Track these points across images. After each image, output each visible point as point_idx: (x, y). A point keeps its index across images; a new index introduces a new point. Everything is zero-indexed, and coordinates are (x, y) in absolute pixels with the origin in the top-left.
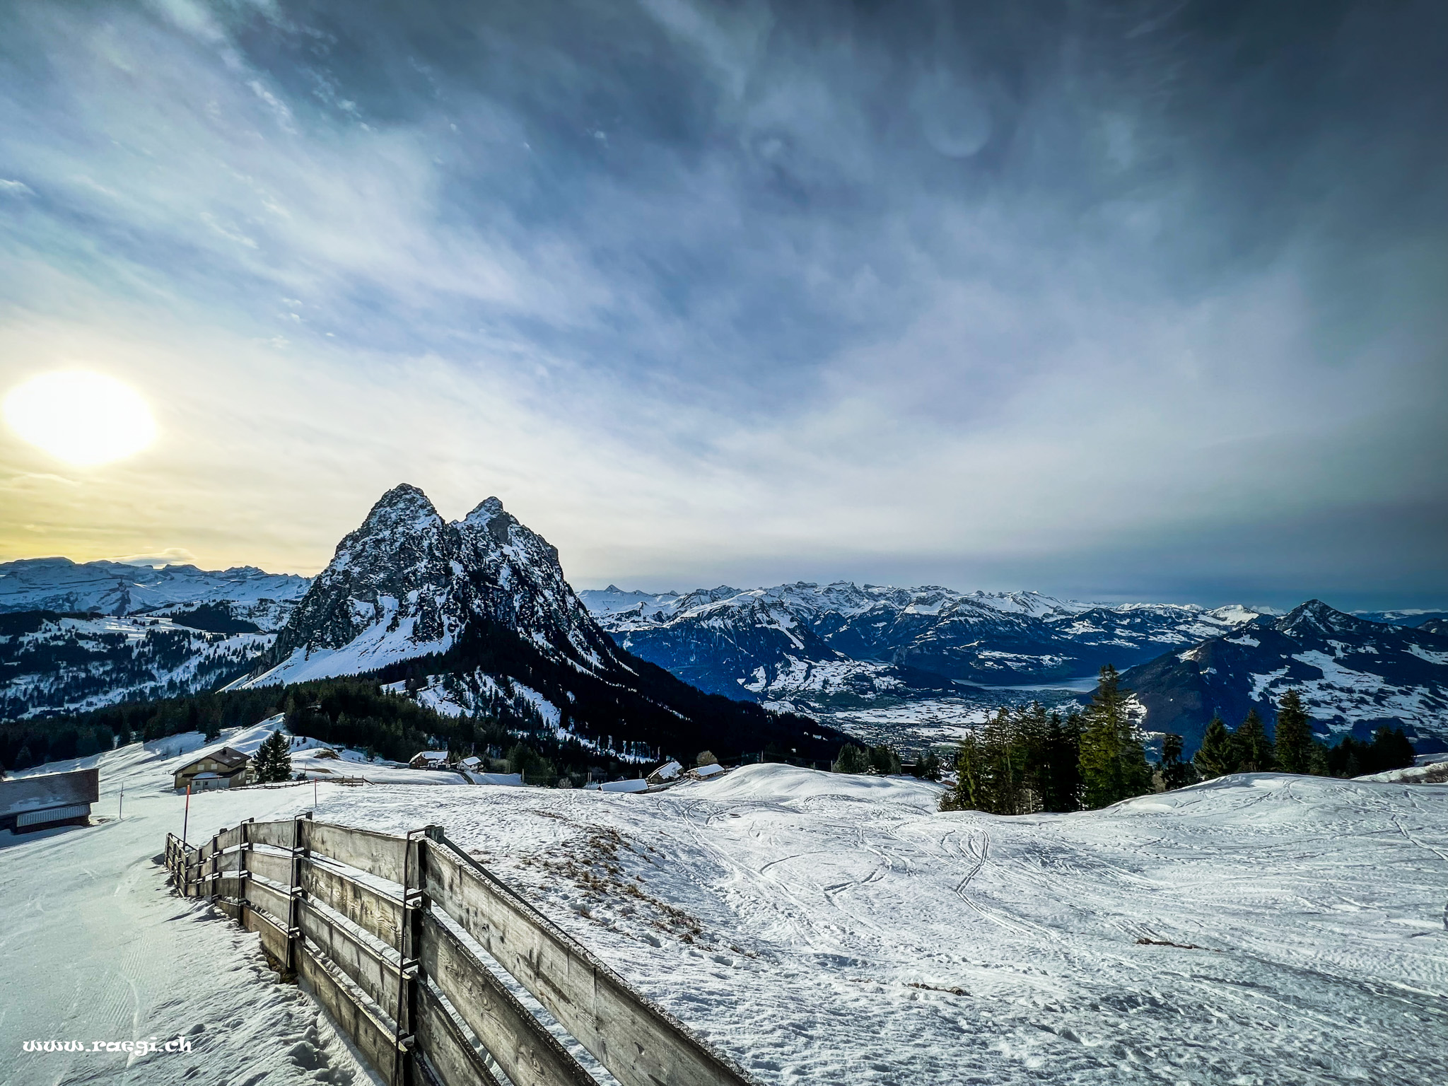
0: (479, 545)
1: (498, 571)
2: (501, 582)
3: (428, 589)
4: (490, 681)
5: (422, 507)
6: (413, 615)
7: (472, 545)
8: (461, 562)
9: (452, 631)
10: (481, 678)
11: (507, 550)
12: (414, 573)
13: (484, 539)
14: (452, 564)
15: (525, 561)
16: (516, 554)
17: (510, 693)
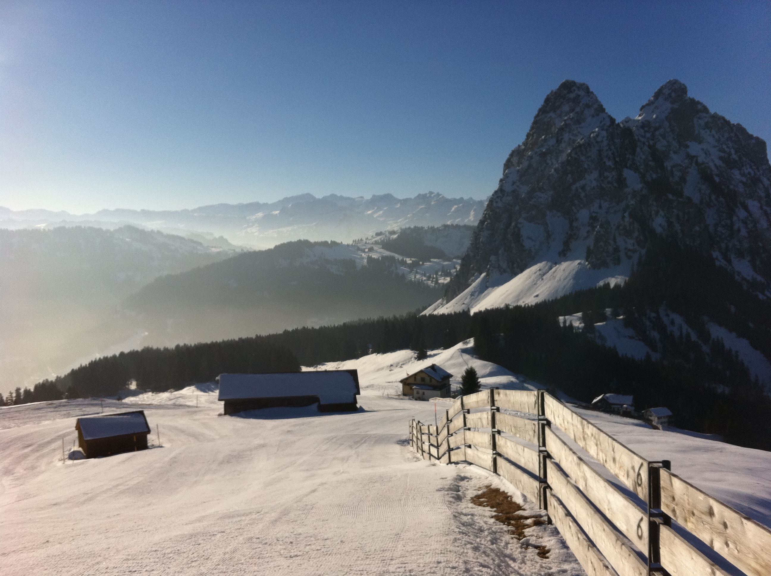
0: (659, 146)
1: (683, 179)
2: (687, 192)
3: (600, 207)
4: (678, 319)
5: (588, 106)
6: (586, 238)
7: (649, 147)
8: (636, 169)
9: (629, 257)
10: (667, 315)
11: (694, 148)
12: (583, 188)
13: (664, 137)
14: (628, 173)
15: (719, 163)
16: (707, 153)
17: (705, 336)
